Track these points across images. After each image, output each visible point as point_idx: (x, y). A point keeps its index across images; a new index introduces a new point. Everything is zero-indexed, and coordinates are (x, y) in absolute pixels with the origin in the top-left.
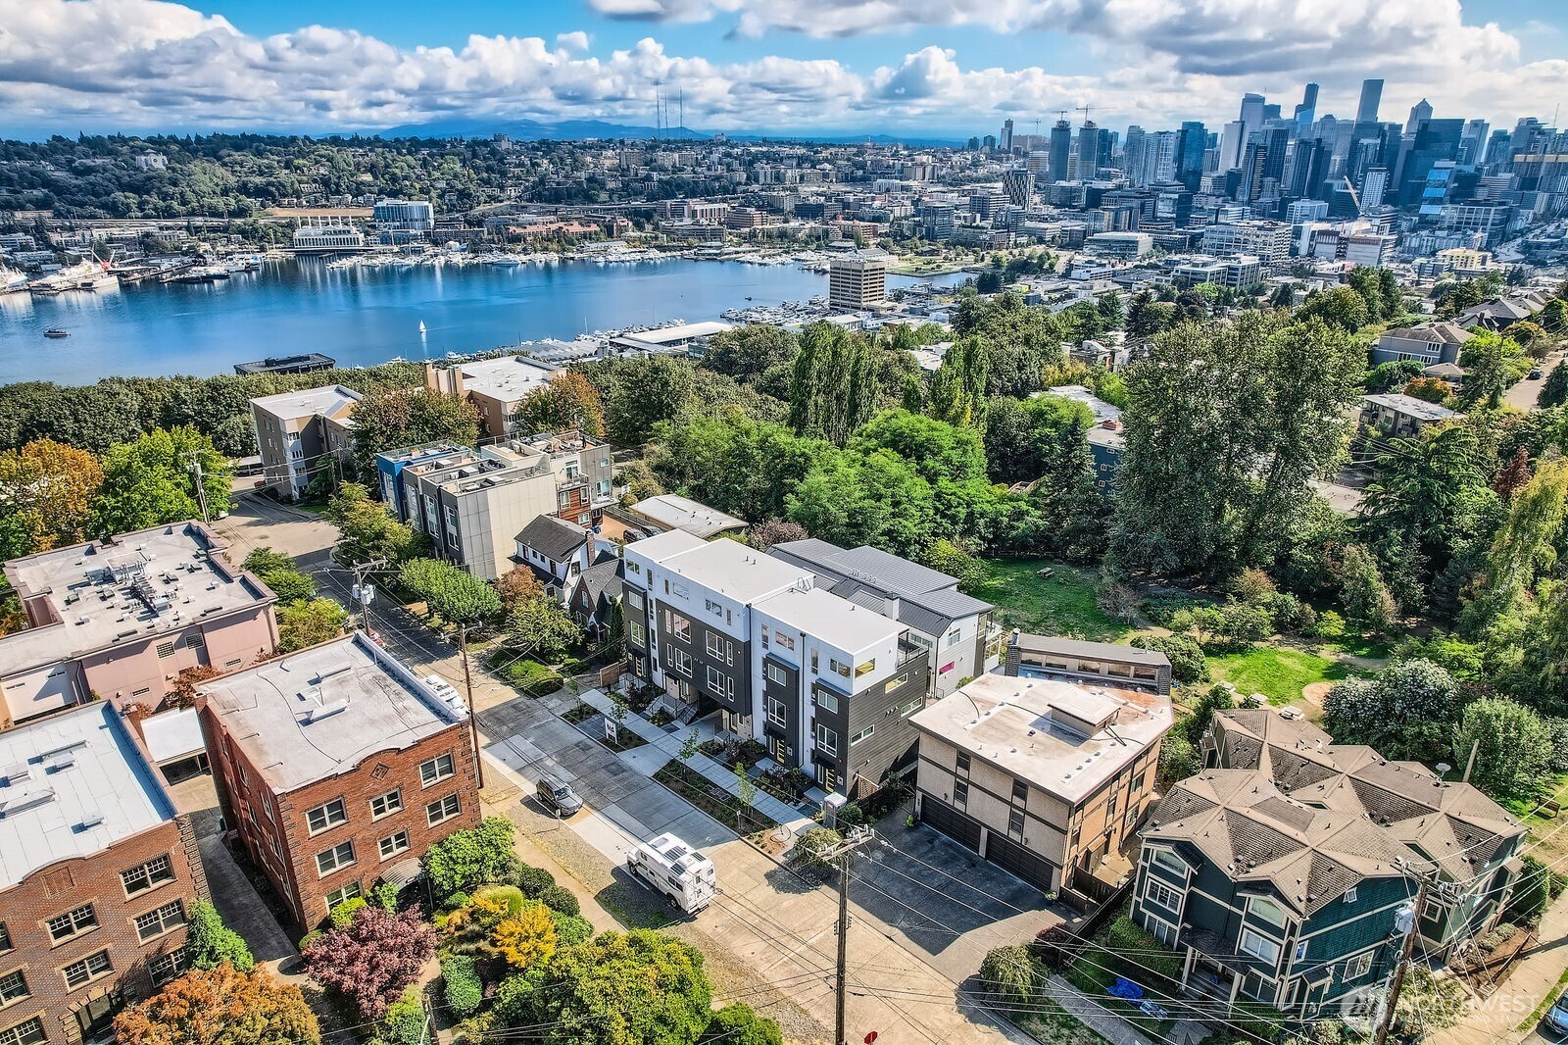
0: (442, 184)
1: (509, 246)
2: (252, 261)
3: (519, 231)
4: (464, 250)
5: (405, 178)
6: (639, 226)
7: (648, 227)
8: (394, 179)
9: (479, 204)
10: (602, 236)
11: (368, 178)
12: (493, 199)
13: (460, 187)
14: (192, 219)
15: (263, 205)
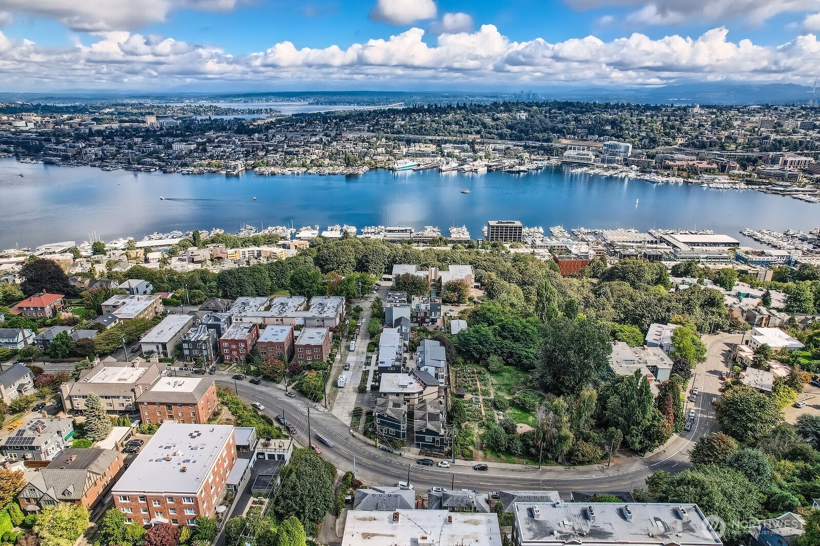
0: (644, 134)
1: (662, 171)
2: (540, 165)
3: (671, 163)
4: (637, 171)
5: (627, 129)
6: (744, 167)
7: (750, 168)
8: (621, 129)
9: (658, 146)
10: (717, 171)
11: (608, 128)
12: (668, 144)
13: (652, 136)
14: (528, 142)
15: (558, 138)
